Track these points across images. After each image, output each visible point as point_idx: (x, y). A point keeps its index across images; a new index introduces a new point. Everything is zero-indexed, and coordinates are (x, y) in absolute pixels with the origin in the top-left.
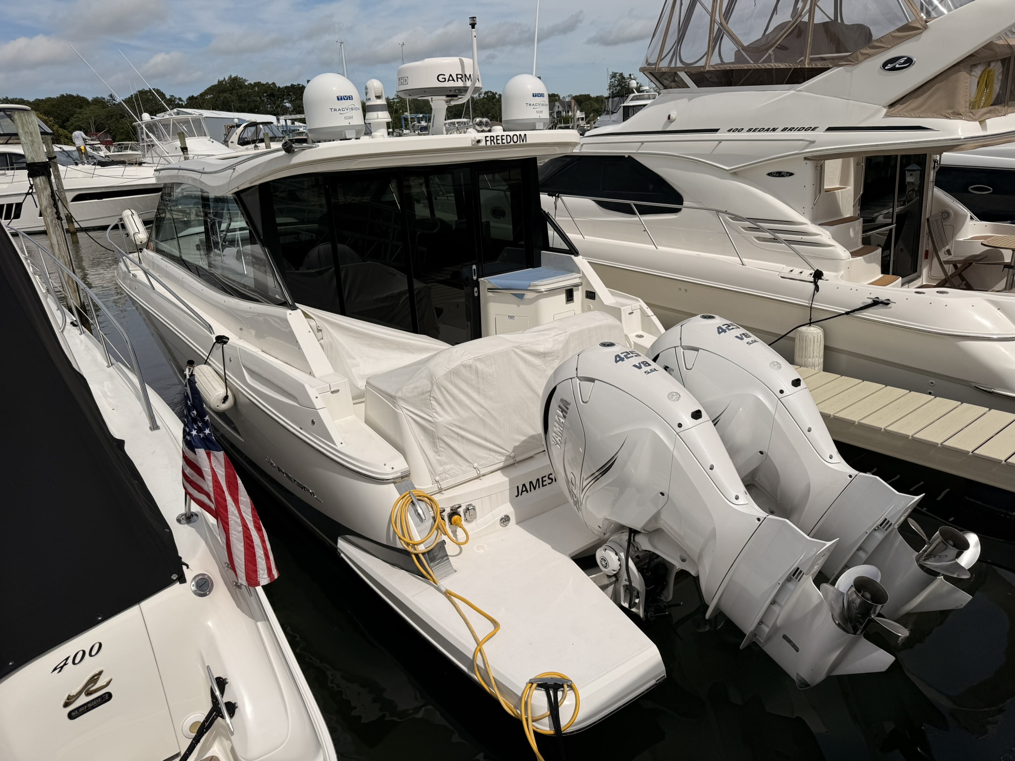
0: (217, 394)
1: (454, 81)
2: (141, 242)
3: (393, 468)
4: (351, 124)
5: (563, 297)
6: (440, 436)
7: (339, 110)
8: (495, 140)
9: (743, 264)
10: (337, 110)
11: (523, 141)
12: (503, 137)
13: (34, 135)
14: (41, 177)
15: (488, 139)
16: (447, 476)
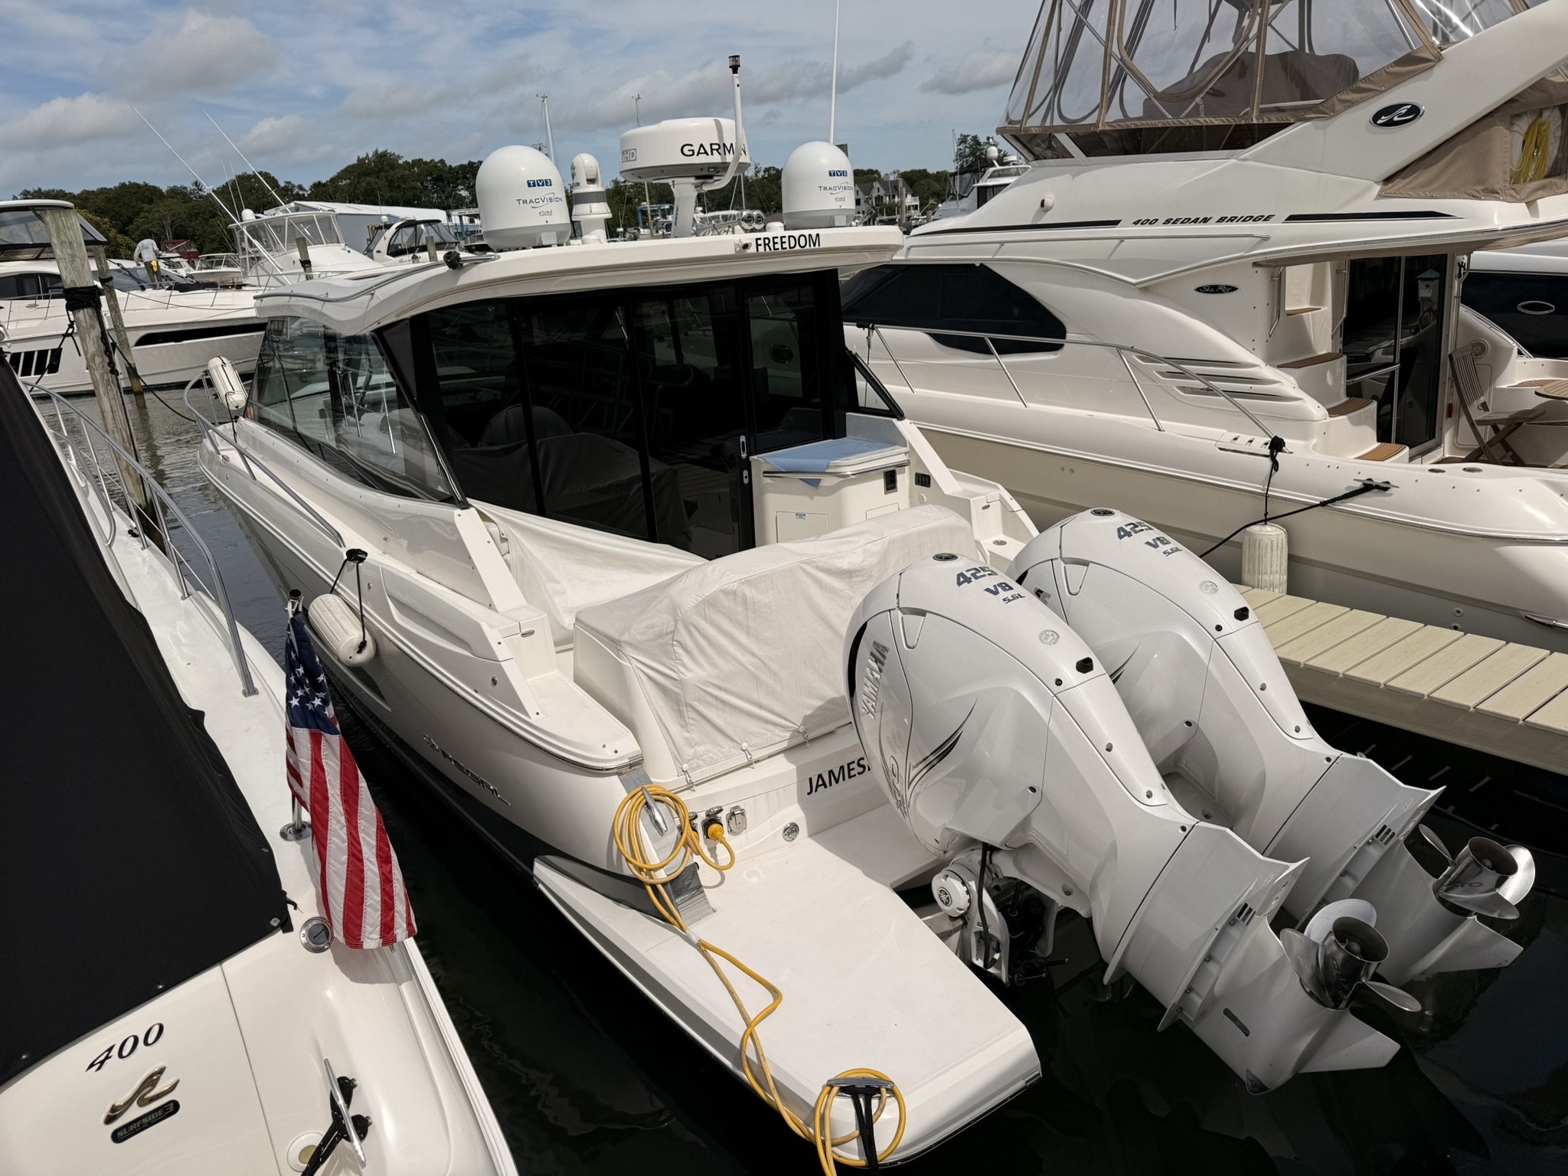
0: (348, 640)
1: (707, 154)
2: (237, 407)
3: (616, 752)
4: (549, 223)
5: (881, 483)
6: (688, 701)
7: (531, 201)
8: (771, 244)
9: (1160, 430)
10: (528, 202)
11: (814, 245)
12: (784, 240)
13: (75, 245)
14: (85, 310)
15: (759, 242)
16: (700, 762)
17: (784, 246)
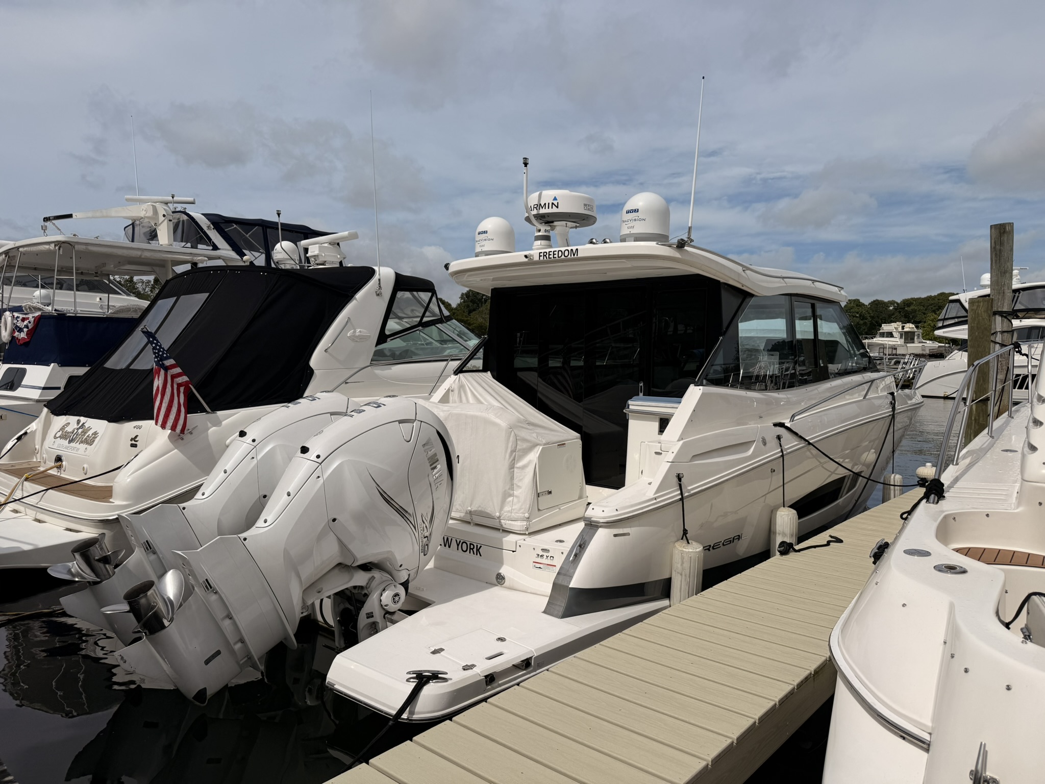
1: (533, 210)
4: (482, 250)
5: (655, 425)
8: (547, 256)
11: (574, 255)
12: (555, 253)
17: (555, 256)
